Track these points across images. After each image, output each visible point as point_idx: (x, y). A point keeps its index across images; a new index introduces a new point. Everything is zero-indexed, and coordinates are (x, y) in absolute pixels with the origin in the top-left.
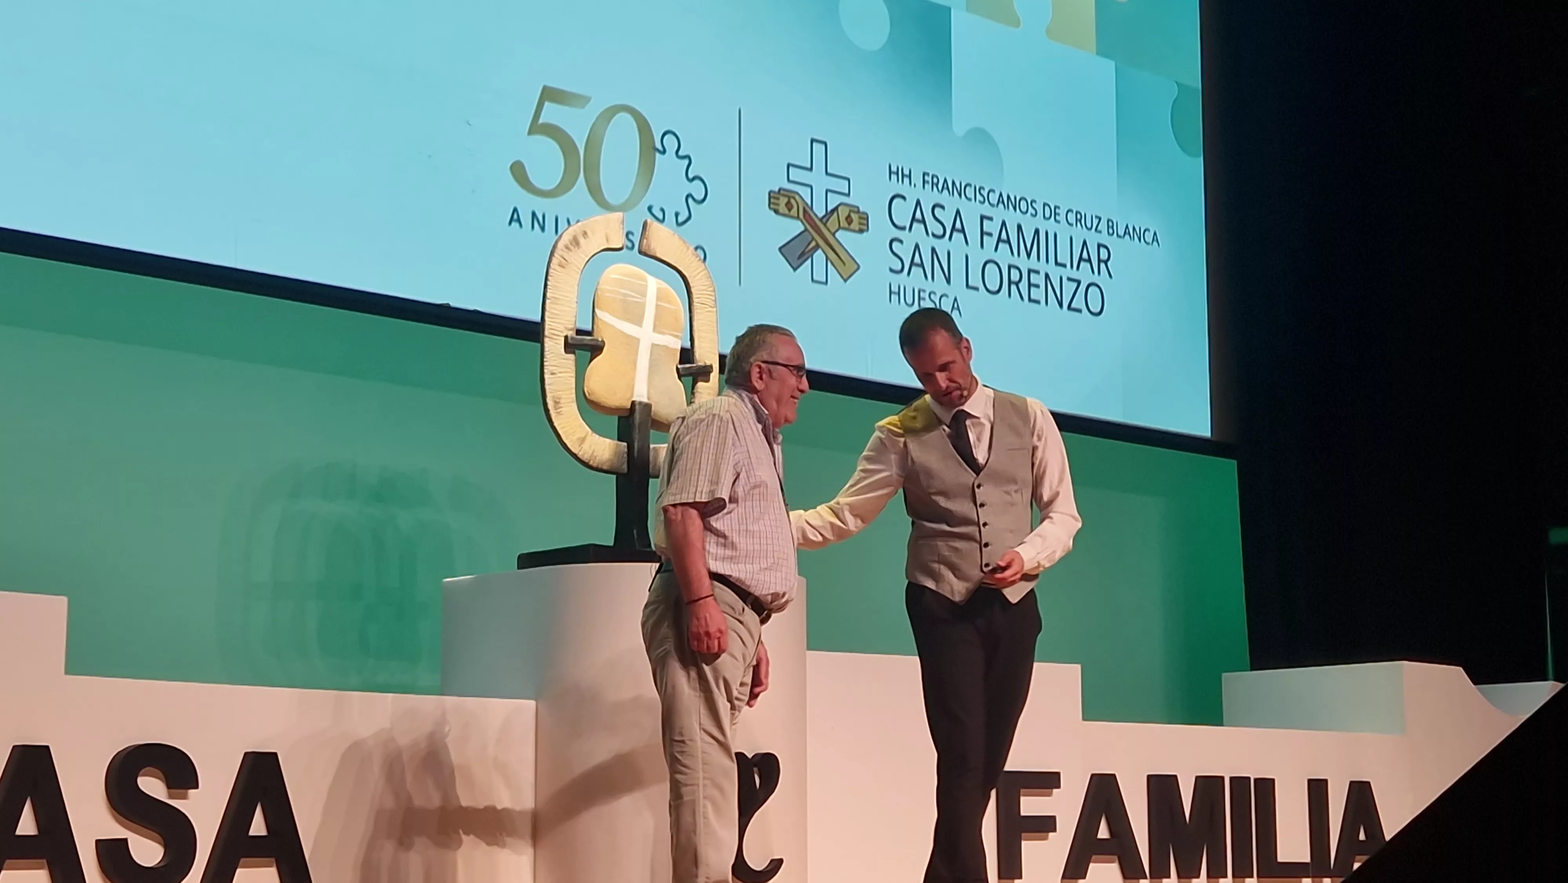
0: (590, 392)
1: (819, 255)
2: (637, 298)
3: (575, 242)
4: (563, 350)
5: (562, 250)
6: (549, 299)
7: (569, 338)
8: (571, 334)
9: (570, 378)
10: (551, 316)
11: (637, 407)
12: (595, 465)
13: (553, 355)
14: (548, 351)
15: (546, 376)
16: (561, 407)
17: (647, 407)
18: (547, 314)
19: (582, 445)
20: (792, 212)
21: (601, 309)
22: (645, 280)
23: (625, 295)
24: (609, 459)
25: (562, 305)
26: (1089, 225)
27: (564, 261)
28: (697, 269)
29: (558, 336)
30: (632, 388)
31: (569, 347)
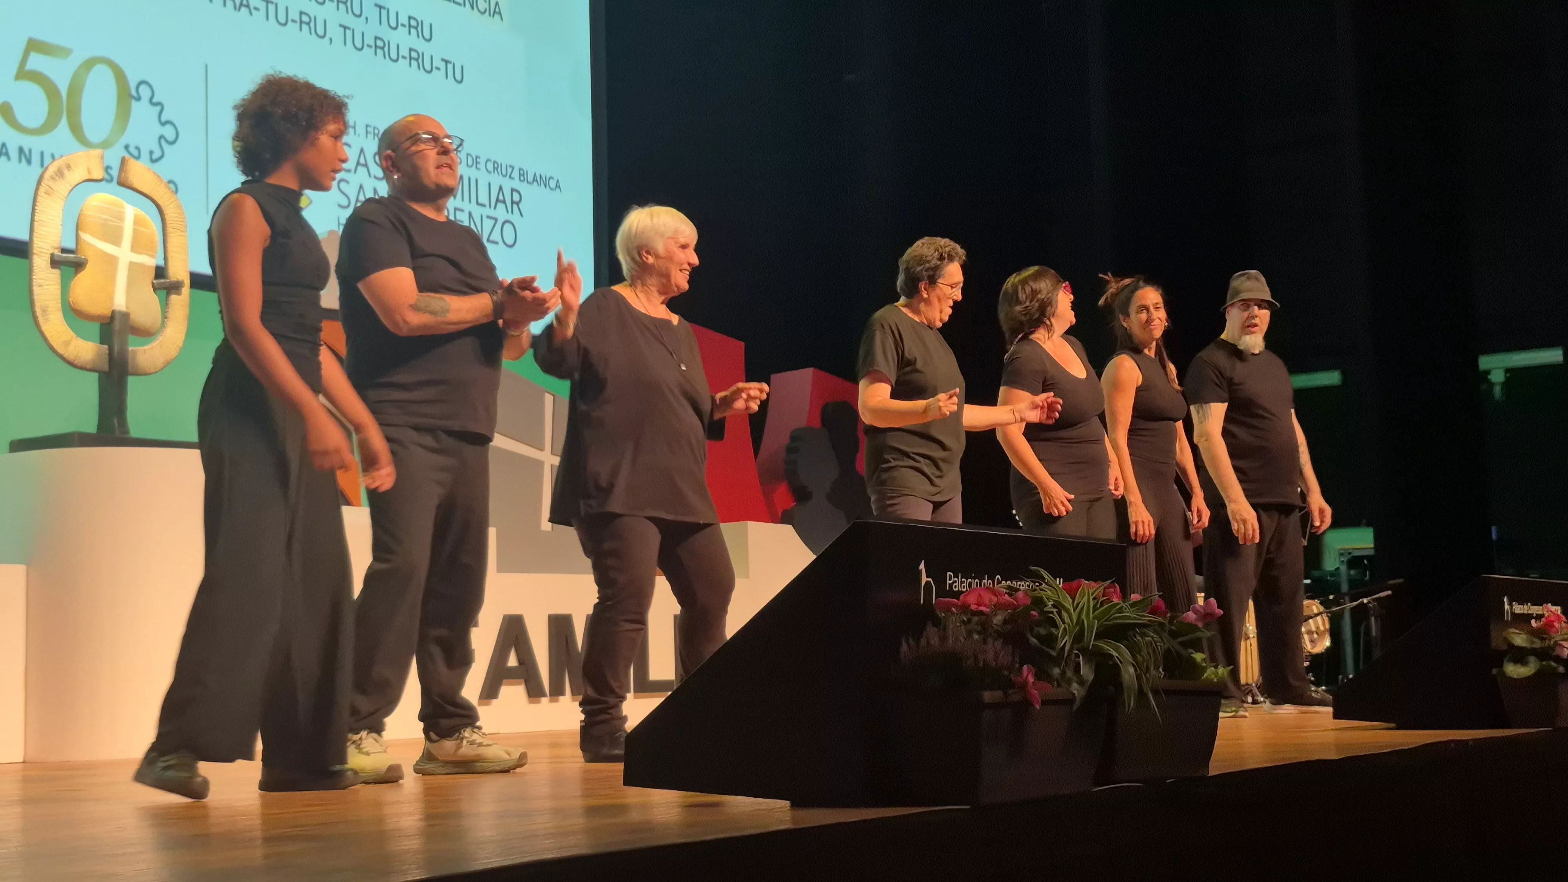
0: (74, 302)
3: (60, 173)
8: (57, 253)
9: (57, 290)
11: (117, 315)
12: (79, 364)
14: (37, 266)
17: (125, 316)
18: (35, 234)
21: (85, 232)
22: (123, 207)
23: (105, 220)
26: (504, 172)
27: (51, 190)
29: (45, 253)
30: (111, 298)
31: (55, 263)
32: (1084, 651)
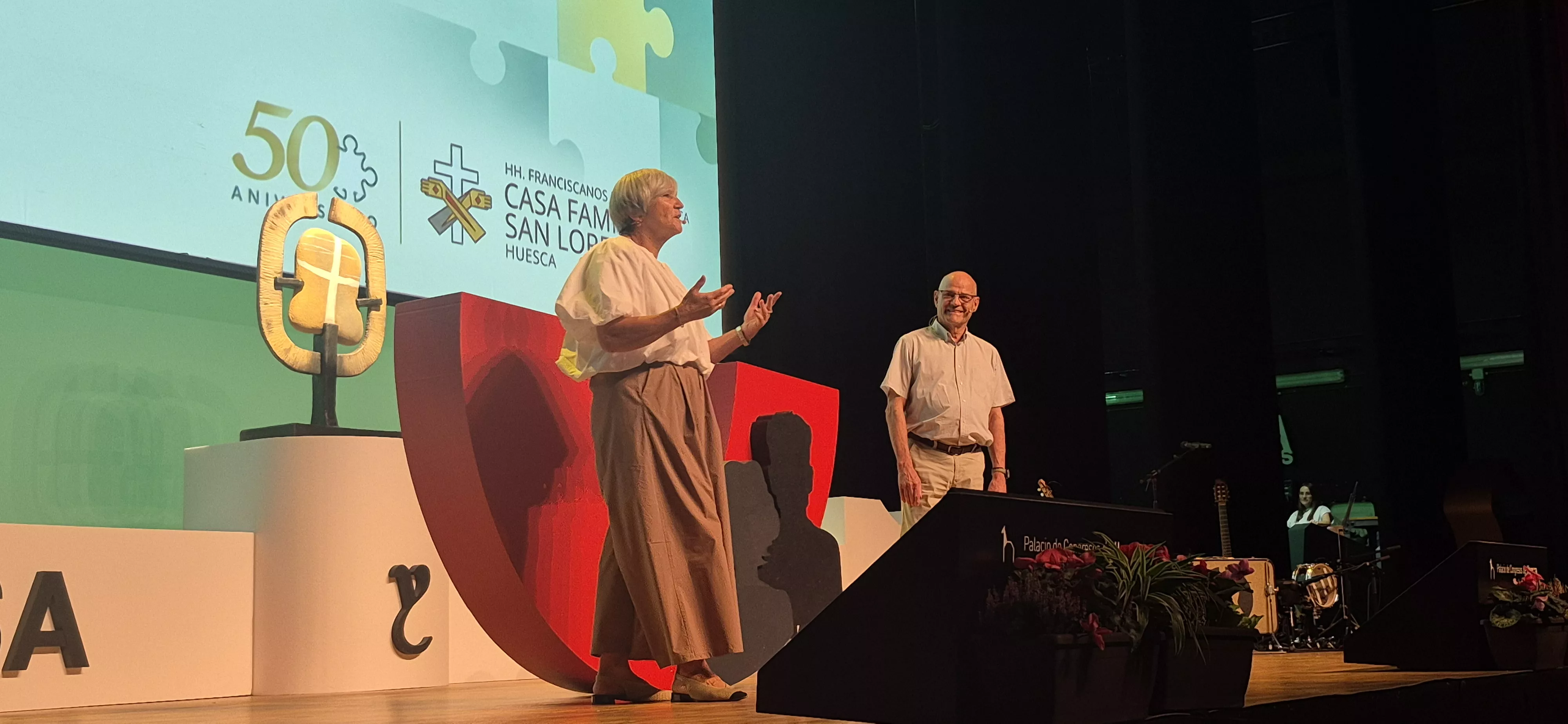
0: (293, 317)
1: (457, 225)
2: (328, 252)
3: (282, 212)
4: (273, 287)
5: (273, 218)
6: (263, 251)
7: (278, 279)
8: (280, 276)
9: (279, 307)
10: (264, 263)
11: (328, 328)
12: (297, 368)
13: (266, 291)
14: (263, 287)
15: (261, 306)
16: (273, 328)
17: (335, 328)
18: (262, 262)
19: (288, 354)
20: (438, 193)
21: (302, 259)
22: (333, 239)
23: (318, 249)
24: (307, 364)
25: (273, 256)
27: (274, 225)
28: (371, 232)
29: (270, 277)
30: (324, 314)
31: (278, 285)
32: (1139, 602)
